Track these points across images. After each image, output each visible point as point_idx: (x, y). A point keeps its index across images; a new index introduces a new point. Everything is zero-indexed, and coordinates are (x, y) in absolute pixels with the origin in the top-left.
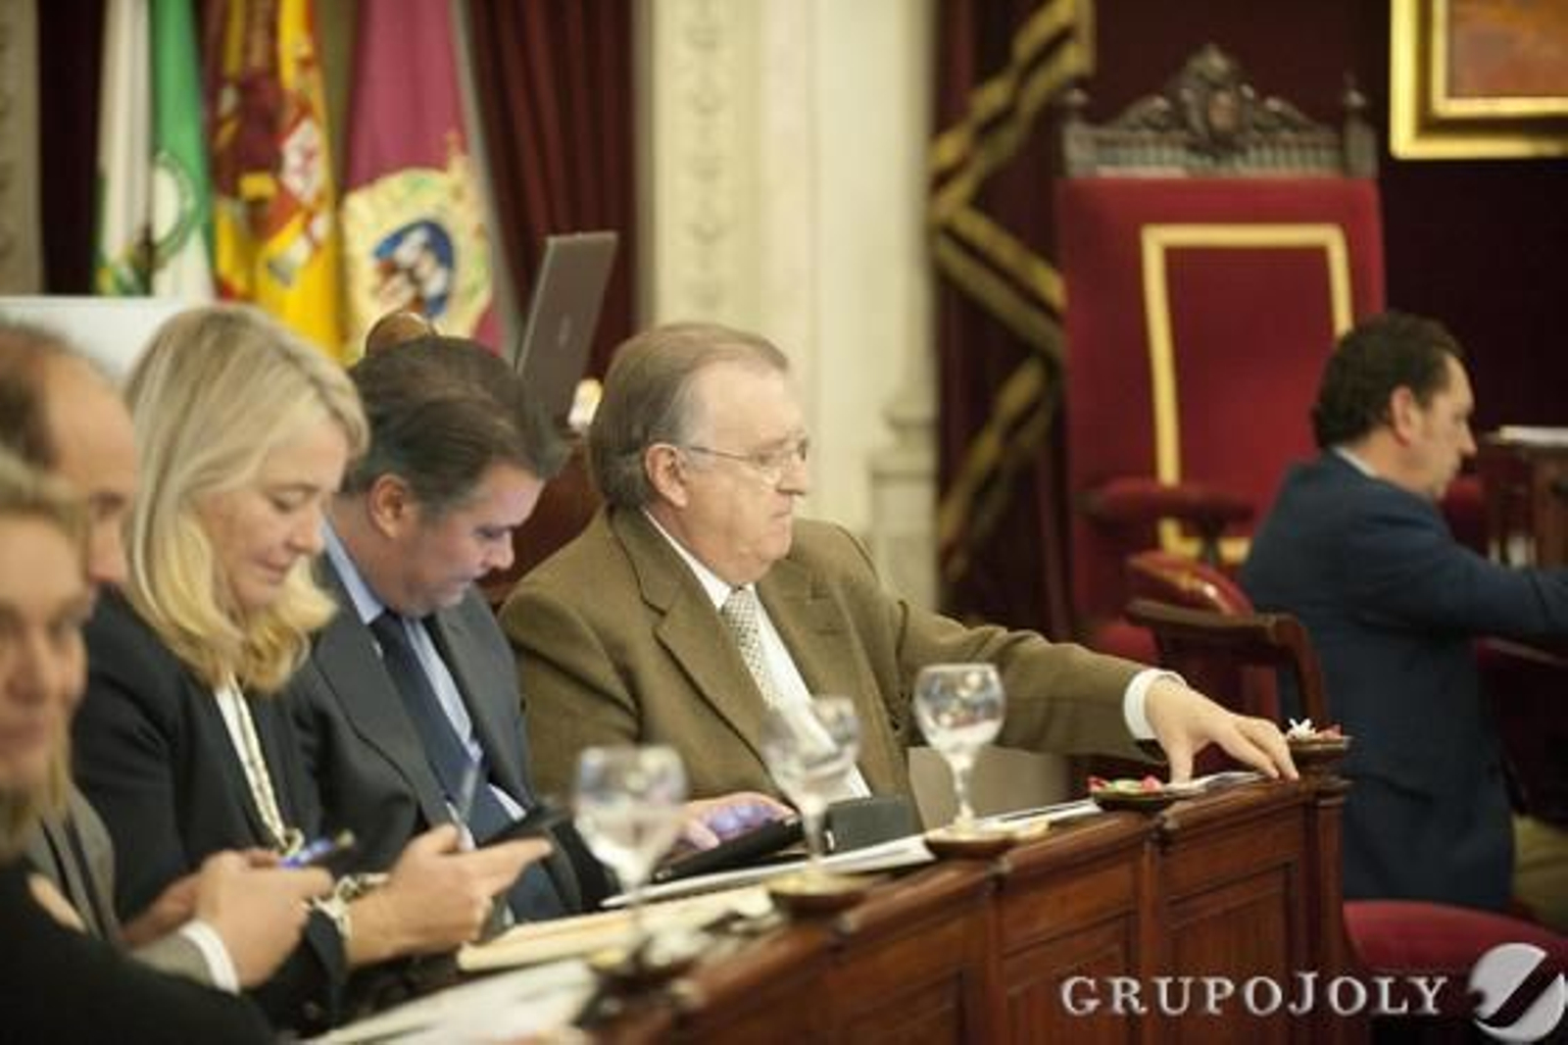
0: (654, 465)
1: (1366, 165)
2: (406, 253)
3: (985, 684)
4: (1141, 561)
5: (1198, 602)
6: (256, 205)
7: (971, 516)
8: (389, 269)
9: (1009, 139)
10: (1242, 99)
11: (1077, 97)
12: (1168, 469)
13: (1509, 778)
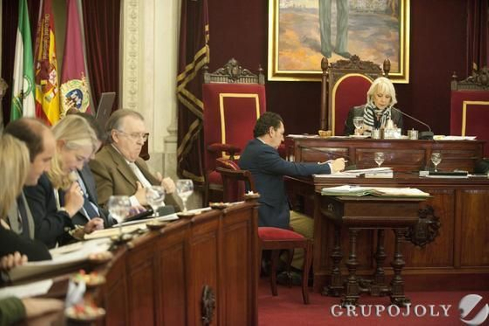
0: (113, 133)
1: (263, 82)
2: (73, 96)
3: (190, 184)
4: (218, 159)
5: (230, 168)
6: (44, 85)
7: (184, 150)
8: (70, 99)
9: (193, 75)
10: (239, 68)
11: (207, 67)
12: (224, 142)
13: (289, 203)
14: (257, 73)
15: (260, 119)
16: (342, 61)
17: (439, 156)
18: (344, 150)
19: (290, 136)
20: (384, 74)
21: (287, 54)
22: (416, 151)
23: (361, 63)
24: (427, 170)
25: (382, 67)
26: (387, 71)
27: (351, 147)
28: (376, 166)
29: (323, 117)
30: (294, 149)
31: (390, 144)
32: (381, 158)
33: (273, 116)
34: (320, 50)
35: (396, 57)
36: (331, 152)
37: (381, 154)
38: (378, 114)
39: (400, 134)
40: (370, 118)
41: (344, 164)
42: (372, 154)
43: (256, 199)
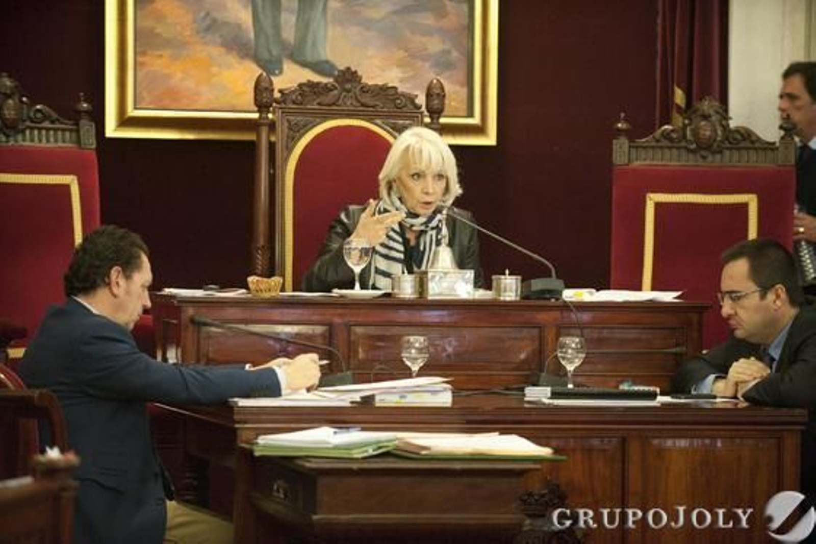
1: (92, 142)
13: (164, 478)
14: (75, 117)
15: (83, 245)
16: (311, 85)
17: (579, 346)
18: (319, 329)
19: (168, 291)
20: (427, 120)
21: (158, 64)
22: (515, 333)
23: (365, 90)
24: (547, 386)
25: (421, 100)
26: (436, 113)
27: (337, 320)
28: (407, 373)
29: (261, 241)
30: (178, 326)
31: (444, 313)
32: (420, 350)
33: (122, 238)
34: (252, 52)
35: (461, 74)
36: (283, 337)
37: (418, 341)
38: (414, 228)
39: (470, 287)
40: (394, 240)
41: (318, 368)
42: (396, 341)
43: (68, 470)
